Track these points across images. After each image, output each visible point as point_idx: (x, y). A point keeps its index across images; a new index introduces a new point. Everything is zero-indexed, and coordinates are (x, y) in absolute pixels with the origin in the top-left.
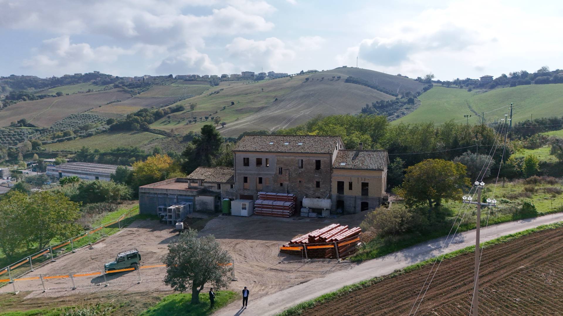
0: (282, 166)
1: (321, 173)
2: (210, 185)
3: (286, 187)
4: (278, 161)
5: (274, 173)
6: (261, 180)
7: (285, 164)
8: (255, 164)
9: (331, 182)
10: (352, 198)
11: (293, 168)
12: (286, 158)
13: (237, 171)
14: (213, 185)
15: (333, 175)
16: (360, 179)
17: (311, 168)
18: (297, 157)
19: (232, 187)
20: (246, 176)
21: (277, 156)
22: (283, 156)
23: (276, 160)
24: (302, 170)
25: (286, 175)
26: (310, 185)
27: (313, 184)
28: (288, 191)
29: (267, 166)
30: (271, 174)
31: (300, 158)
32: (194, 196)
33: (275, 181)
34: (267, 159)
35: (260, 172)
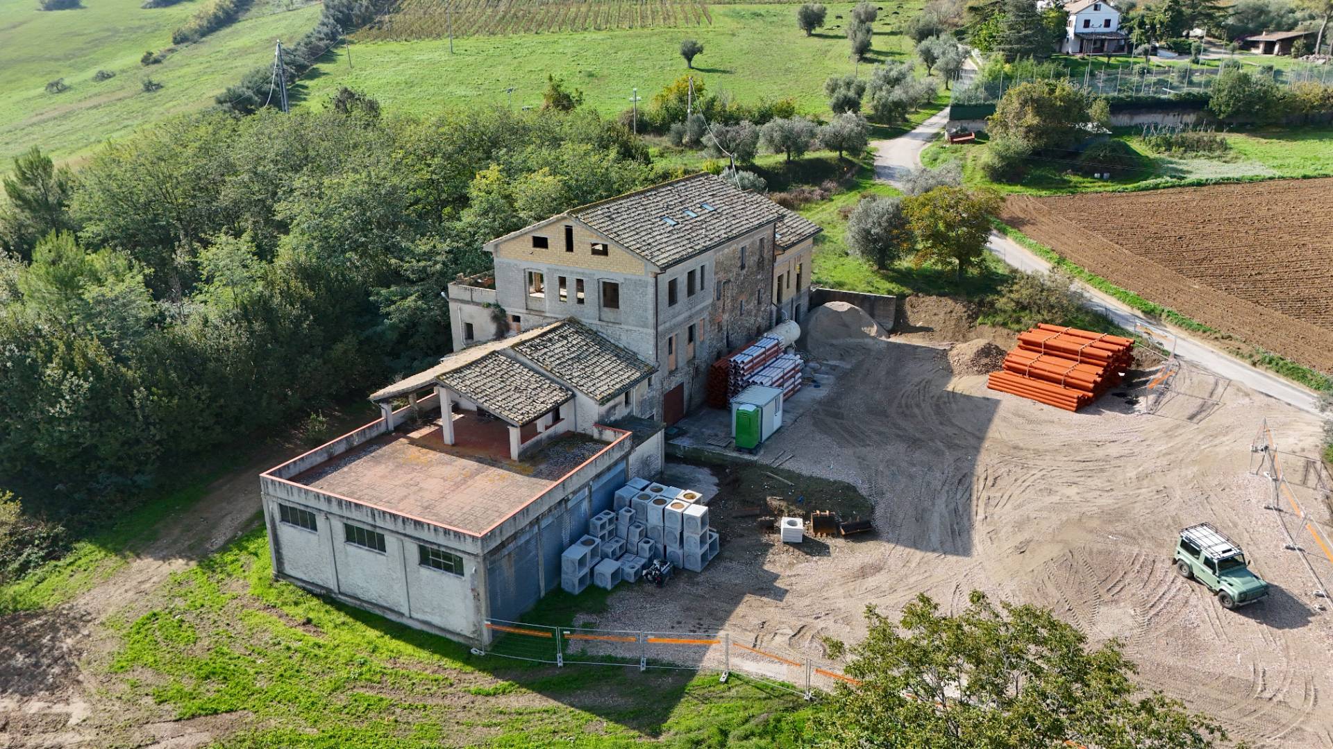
0: (721, 275)
1: (764, 268)
3: (725, 328)
4: (717, 264)
5: (711, 300)
6: (691, 333)
7: (725, 269)
8: (686, 290)
9: (772, 282)
10: (789, 303)
11: (734, 274)
12: (726, 252)
13: (659, 329)
14: (615, 401)
15: (774, 266)
16: (796, 262)
17: (754, 261)
18: (738, 244)
19: (650, 382)
20: (671, 335)
21: (716, 252)
22: (723, 249)
23: (714, 266)
24: (744, 272)
25: (728, 298)
26: (752, 305)
27: (755, 299)
28: (727, 337)
29: (702, 288)
30: (707, 307)
31: (742, 244)
32: (625, 457)
33: (712, 322)
34: (702, 267)
35: (694, 311)
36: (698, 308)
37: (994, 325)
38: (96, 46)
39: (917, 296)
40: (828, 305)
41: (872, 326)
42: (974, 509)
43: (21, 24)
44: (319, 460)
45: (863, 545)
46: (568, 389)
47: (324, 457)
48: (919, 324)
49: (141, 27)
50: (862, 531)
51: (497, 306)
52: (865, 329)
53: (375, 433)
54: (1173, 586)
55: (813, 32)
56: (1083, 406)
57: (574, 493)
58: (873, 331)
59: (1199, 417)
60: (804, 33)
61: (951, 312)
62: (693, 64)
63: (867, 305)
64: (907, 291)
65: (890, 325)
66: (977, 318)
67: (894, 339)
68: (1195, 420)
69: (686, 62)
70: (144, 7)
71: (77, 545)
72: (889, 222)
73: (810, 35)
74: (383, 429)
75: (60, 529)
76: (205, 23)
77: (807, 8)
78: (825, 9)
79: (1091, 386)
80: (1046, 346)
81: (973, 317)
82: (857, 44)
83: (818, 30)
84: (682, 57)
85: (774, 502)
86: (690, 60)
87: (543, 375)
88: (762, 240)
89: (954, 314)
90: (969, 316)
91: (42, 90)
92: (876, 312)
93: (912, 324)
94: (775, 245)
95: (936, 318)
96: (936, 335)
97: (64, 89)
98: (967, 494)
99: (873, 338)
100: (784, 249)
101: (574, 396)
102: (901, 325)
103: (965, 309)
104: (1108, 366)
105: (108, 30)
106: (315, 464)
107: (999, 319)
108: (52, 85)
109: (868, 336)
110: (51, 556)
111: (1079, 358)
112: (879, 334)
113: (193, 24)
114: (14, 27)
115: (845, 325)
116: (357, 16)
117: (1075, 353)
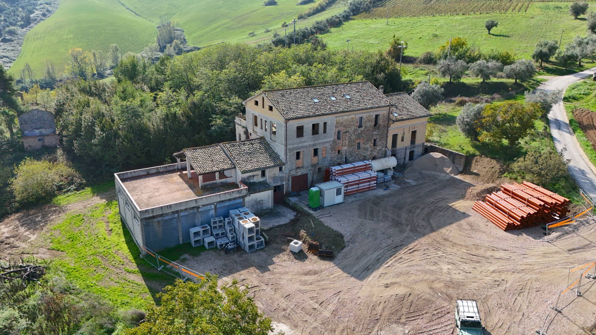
0: (341, 128)
1: (379, 129)
2: (251, 174)
3: (344, 153)
4: (337, 123)
5: (332, 139)
6: (316, 152)
7: (344, 126)
8: (311, 132)
9: (387, 137)
10: (403, 149)
11: (353, 129)
12: (346, 117)
13: (288, 147)
14: (255, 173)
15: (389, 129)
16: (411, 129)
17: (370, 125)
18: (357, 114)
19: (281, 169)
20: (298, 151)
21: (337, 117)
22: (342, 116)
23: (335, 122)
24: (362, 129)
25: (346, 140)
26: (368, 146)
27: (371, 143)
28: (346, 158)
29: (325, 131)
30: (330, 142)
31: (361, 116)
32: (243, 197)
33: (333, 149)
34: (325, 124)
35: (317, 142)
36: (320, 141)
37: (511, 178)
38: (274, 20)
39: (481, 156)
40: (431, 153)
41: (450, 168)
42: (389, 260)
43: (255, 11)
44: (142, 173)
45: (322, 262)
46: (233, 164)
47: (145, 173)
48: (475, 171)
49: (292, 13)
50: (327, 256)
51: (246, 128)
52: (445, 169)
53: (171, 169)
54: (445, 327)
55: (579, 17)
56: (510, 228)
57: (203, 206)
58: (448, 170)
59: (575, 251)
60: (573, 17)
61: (493, 168)
62: (491, 32)
63: (452, 157)
64: (478, 153)
65: (461, 169)
66: (504, 173)
67: (459, 177)
68: (571, 252)
69: (487, 31)
70: (297, 5)
71: (86, 188)
72: (475, 115)
73: (576, 18)
74: (176, 167)
75: (84, 181)
76: (312, 11)
77: (576, 4)
78: (587, 5)
79: (520, 218)
80: (513, 193)
81: (502, 172)
82: (590, 24)
83: (582, 16)
84: (485, 28)
85: (303, 233)
86: (489, 30)
87: (228, 157)
88: (377, 116)
89: (493, 169)
90: (500, 171)
91: (247, 36)
92: (456, 161)
93: (472, 171)
94: (389, 119)
95: (484, 169)
96: (480, 179)
97: (255, 35)
98: (394, 253)
99: (448, 174)
100: (394, 121)
101: (235, 167)
102: (466, 171)
103: (500, 168)
104: (540, 210)
105: (280, 14)
106: (140, 175)
107: (514, 176)
108: (250, 34)
109: (445, 172)
110: (77, 190)
111: (526, 202)
112: (451, 172)
113: (307, 12)
114: (254, 12)
115: (436, 165)
116: (362, 8)
117: (524, 199)
